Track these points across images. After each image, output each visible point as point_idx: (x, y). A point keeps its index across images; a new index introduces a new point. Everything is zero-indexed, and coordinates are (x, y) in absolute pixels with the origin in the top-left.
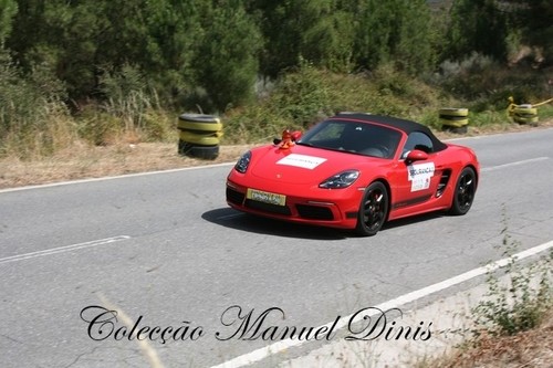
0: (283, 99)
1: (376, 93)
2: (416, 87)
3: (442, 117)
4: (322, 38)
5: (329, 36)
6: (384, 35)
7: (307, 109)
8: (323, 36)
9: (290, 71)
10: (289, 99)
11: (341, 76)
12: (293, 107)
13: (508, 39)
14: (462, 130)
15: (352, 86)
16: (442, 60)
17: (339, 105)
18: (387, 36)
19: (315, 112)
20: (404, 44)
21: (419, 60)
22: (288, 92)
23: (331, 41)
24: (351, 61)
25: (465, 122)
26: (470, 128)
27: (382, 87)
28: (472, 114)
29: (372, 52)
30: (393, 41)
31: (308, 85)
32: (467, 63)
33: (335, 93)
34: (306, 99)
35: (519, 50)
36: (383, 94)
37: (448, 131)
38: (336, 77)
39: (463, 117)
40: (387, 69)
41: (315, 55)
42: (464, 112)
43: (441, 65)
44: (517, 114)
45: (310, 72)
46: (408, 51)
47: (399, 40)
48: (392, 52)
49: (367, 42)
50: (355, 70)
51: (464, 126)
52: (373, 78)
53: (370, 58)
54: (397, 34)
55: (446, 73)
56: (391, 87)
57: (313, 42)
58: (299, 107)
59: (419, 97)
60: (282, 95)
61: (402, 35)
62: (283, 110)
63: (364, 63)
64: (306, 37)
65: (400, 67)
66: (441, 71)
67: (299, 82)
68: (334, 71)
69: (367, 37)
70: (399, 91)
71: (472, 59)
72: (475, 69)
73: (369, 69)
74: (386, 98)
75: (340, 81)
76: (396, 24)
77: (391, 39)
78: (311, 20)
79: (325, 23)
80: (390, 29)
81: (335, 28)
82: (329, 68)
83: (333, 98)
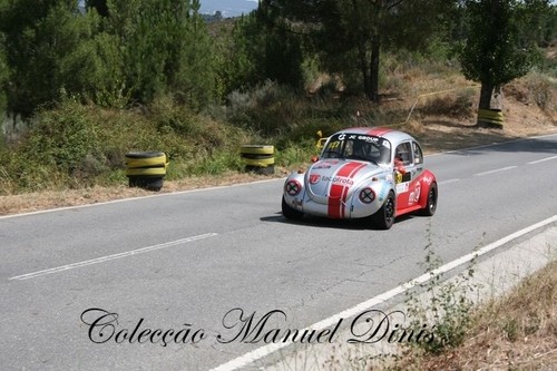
0: (42, 141)
1: (154, 131)
2: (203, 123)
3: (245, 155)
4: (82, 66)
5: (92, 63)
6: (160, 63)
7: (73, 152)
8: (83, 63)
9: (50, 108)
10: (50, 141)
11: (111, 112)
12: (56, 150)
14: (269, 171)
15: (125, 124)
16: (229, 91)
17: (111, 146)
18: (163, 63)
19: (83, 156)
20: (184, 73)
21: (201, 93)
22: (48, 133)
23: (94, 70)
24: (124, 94)
25: (271, 161)
26: (278, 169)
27: (161, 124)
28: (278, 153)
29: (145, 82)
30: (171, 68)
31: (72, 123)
32: (260, 93)
33: (106, 132)
34: (70, 141)
35: (316, 78)
36: (163, 132)
37: (252, 173)
38: (104, 112)
39: (268, 155)
40: (165, 103)
41: (75, 87)
43: (229, 97)
45: (72, 107)
46: (188, 80)
47: (177, 69)
48: (169, 82)
49: (139, 70)
50: (128, 106)
51: (271, 166)
52: (149, 114)
53: (143, 89)
54: (175, 59)
55: (234, 106)
56: (172, 123)
57: (72, 72)
58: (63, 151)
59: (204, 135)
60: (41, 137)
61: (180, 61)
62: (43, 155)
63: (139, 97)
64: (63, 65)
65: (180, 100)
66: (228, 103)
67: (62, 119)
68: (105, 107)
69: (139, 65)
70: (181, 128)
71: (265, 88)
72: (267, 101)
73: (143, 103)
74: (168, 137)
75: (110, 118)
76: (173, 49)
77: (167, 67)
78: (67, 45)
79: (85, 48)
80: (166, 55)
81: (98, 53)
82: (95, 102)
83: (103, 138)
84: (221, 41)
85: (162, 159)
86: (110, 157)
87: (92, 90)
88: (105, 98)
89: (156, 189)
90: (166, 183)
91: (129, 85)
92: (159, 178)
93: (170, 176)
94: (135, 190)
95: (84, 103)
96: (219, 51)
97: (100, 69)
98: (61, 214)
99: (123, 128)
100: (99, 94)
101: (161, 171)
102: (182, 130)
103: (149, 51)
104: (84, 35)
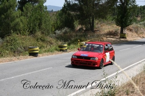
0: (6, 44)
1: (36, 41)
2: (48, 39)
3: (59, 47)
4: (17, 25)
5: (19, 24)
6: (37, 23)
7: (15, 47)
8: (17, 24)
9: (9, 36)
10: (9, 44)
11: (25, 36)
12: (10, 47)
13: (75, 23)
14: (66, 51)
15: (28, 39)
16: (55, 30)
17: (25, 45)
18: (38, 23)
19: (17, 48)
20: (43, 26)
21: (48, 30)
22: (8, 42)
23: (20, 26)
24: (28, 31)
25: (66, 48)
26: (68, 50)
27: (38, 39)
28: (68, 46)
29: (33, 28)
30: (40, 25)
31: (14, 39)
32: (64, 31)
33: (23, 42)
34: (14, 44)
35: (78, 26)
36: (38, 41)
37: (61, 51)
38: (23, 37)
39: (66, 47)
40: (39, 34)
41: (15, 30)
42: (66, 45)
44: (81, 45)
45: (14, 35)
46: (45, 28)
48: (40, 28)
49: (32, 25)
50: (29, 35)
51: (66, 49)
52: (35, 37)
53: (33, 30)
54: (41, 22)
55: (57, 34)
56: (40, 39)
57: (14, 26)
58: (12, 47)
59: (49, 42)
62: (7, 48)
63: (32, 32)
64: (12, 24)
65: (43, 33)
66: (55, 33)
67: (12, 39)
68: (23, 35)
69: (32, 24)
71: (65, 29)
72: (66, 33)
73: (33, 34)
74: (39, 43)
75: (24, 38)
76: (40, 20)
77: (39, 24)
78: (13, 19)
79: (18, 20)
80: (38, 21)
81: (21, 21)
82: (20, 34)
83: (23, 43)
84: (53, 18)
85: (38, 48)
86: (24, 48)
87: (20, 31)
88: (23, 33)
89: (36, 56)
90: (39, 55)
91: (29, 29)
92: (37, 53)
93: (40, 53)
94: (31, 57)
95: (18, 34)
96: (52, 20)
97: (22, 25)
98: (11, 63)
99: (28, 41)
100: (21, 32)
101: (37, 52)
102: (43, 41)
103: (34, 20)
104: (17, 17)
